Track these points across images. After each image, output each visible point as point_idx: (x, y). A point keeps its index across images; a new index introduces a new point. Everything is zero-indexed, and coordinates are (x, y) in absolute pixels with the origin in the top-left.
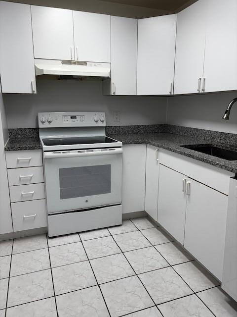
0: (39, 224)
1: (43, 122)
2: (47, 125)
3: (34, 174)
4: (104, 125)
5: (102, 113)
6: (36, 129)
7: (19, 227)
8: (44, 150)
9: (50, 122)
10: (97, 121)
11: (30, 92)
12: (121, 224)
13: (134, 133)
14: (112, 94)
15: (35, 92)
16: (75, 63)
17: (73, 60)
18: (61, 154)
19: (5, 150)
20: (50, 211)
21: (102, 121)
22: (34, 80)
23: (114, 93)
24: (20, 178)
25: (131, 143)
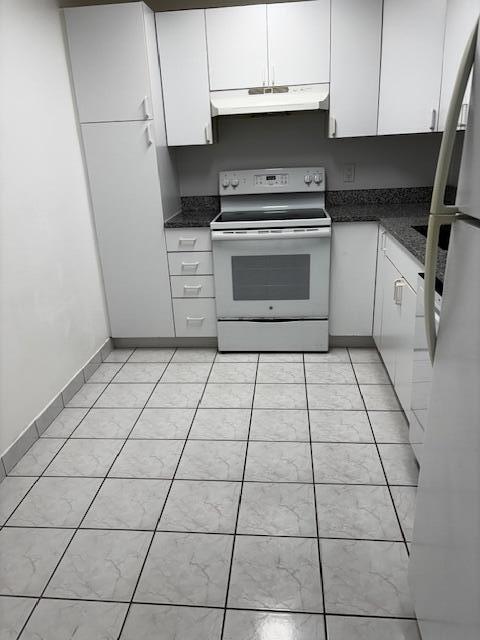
0: (206, 332)
1: (225, 187)
2: (230, 191)
3: (200, 261)
4: (322, 188)
5: (318, 169)
6: (216, 197)
7: (183, 332)
8: (212, 227)
9: (235, 186)
10: (308, 183)
11: (203, 142)
12: (326, 349)
13: (379, 203)
14: (331, 136)
15: (211, 143)
16: (269, 91)
17: (266, 85)
18: (235, 235)
19: (165, 227)
20: (221, 317)
21: (318, 183)
22: (208, 123)
23: (334, 135)
24: (183, 266)
25: (348, 221)
